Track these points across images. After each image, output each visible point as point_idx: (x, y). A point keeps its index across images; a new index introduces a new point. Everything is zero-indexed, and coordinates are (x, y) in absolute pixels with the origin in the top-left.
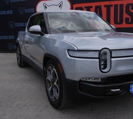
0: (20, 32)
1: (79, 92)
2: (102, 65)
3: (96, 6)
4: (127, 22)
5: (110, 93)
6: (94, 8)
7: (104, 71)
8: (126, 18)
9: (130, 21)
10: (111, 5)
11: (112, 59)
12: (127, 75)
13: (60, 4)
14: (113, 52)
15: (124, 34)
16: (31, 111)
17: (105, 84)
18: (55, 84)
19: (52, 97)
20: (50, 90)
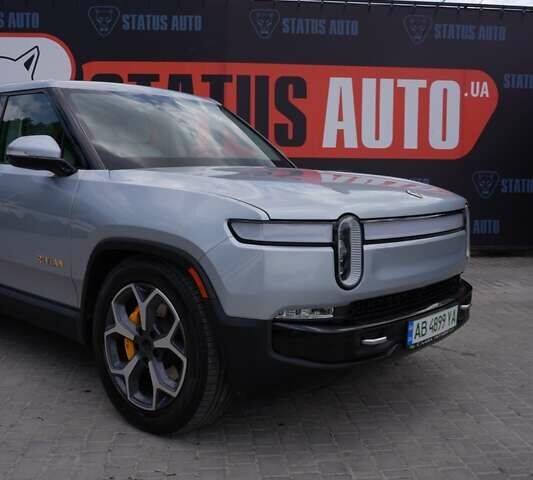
2: (341, 265)
3: (171, 77)
7: (347, 282)
8: (276, 125)
9: (290, 136)
10: (225, 76)
11: (366, 247)
12: (393, 296)
13: (29, 55)
17: (345, 324)
18: (164, 343)
19: (138, 396)
20: (127, 371)
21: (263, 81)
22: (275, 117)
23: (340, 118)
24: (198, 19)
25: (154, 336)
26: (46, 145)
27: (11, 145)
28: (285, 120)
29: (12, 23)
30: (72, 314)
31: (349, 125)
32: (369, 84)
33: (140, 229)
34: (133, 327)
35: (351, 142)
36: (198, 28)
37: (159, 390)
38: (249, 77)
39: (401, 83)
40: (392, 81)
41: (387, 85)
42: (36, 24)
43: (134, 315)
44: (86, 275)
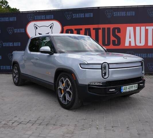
0: (14, 52)
1: (89, 92)
2: (103, 73)
3: (85, 29)
4: (114, 44)
5: (108, 92)
6: (84, 30)
7: (105, 77)
8: (112, 40)
9: (116, 43)
10: (99, 28)
11: (109, 70)
13: (51, 25)
14: (110, 65)
15: (117, 54)
16: (49, 112)
18: (68, 90)
19: (64, 101)
20: (62, 96)
21: (109, 29)
22: (112, 38)
23: (130, 38)
24: (92, 14)
25: (67, 88)
26: (48, 48)
27: (41, 48)
28: (115, 39)
29: (47, 18)
30: (52, 84)
31: (132, 40)
32: (138, 28)
33: (65, 66)
34: (63, 87)
35: (133, 44)
36: (92, 16)
37: (67, 100)
38: (105, 28)
39: (147, 28)
40: (144, 27)
41: (143, 28)
42: (52, 18)
43: (63, 84)
44: (55, 76)
